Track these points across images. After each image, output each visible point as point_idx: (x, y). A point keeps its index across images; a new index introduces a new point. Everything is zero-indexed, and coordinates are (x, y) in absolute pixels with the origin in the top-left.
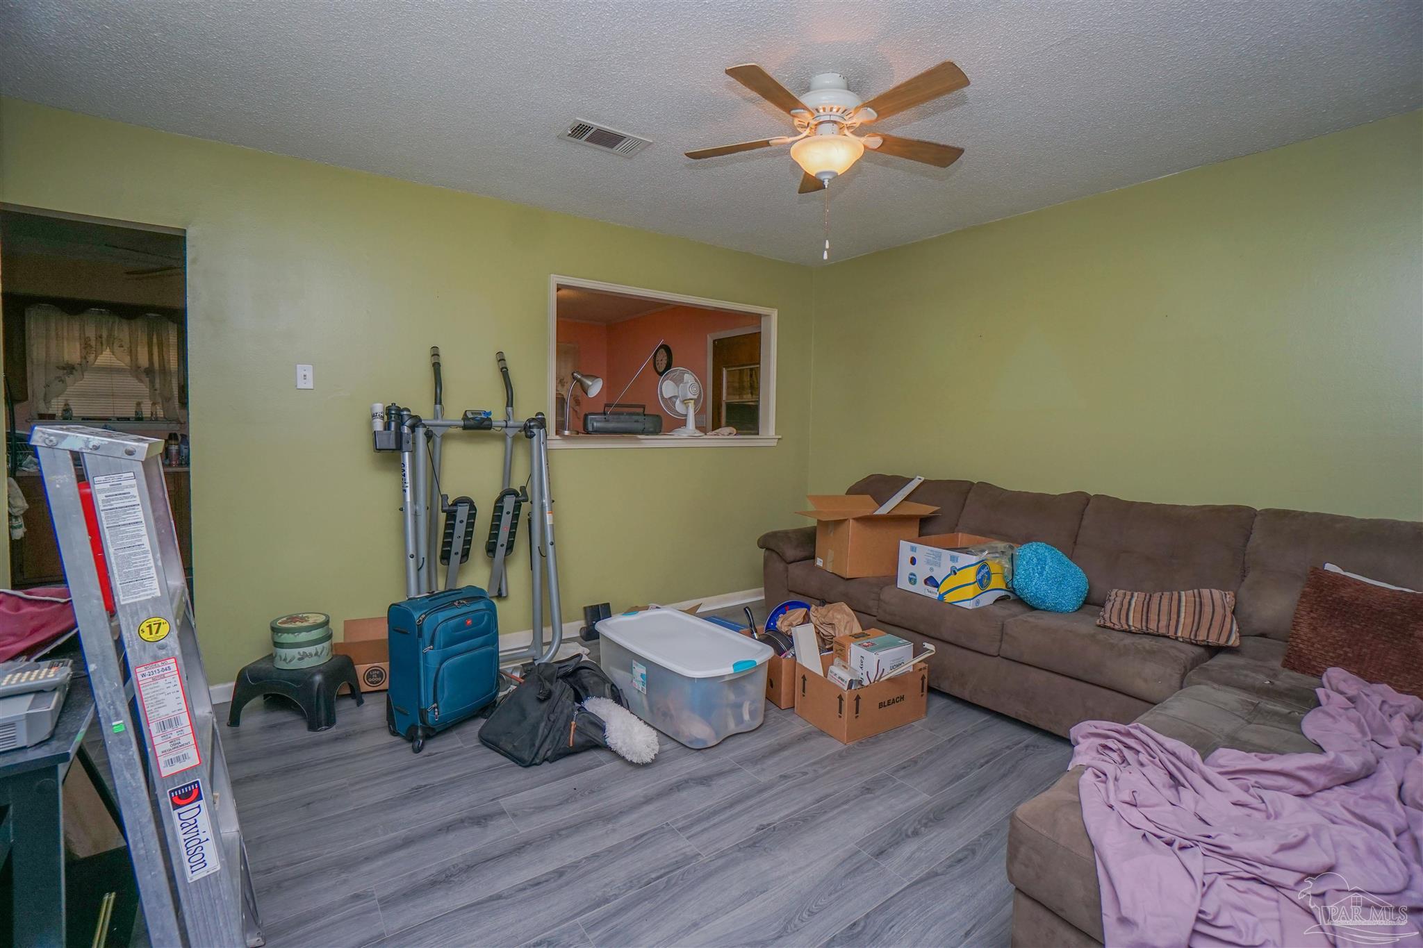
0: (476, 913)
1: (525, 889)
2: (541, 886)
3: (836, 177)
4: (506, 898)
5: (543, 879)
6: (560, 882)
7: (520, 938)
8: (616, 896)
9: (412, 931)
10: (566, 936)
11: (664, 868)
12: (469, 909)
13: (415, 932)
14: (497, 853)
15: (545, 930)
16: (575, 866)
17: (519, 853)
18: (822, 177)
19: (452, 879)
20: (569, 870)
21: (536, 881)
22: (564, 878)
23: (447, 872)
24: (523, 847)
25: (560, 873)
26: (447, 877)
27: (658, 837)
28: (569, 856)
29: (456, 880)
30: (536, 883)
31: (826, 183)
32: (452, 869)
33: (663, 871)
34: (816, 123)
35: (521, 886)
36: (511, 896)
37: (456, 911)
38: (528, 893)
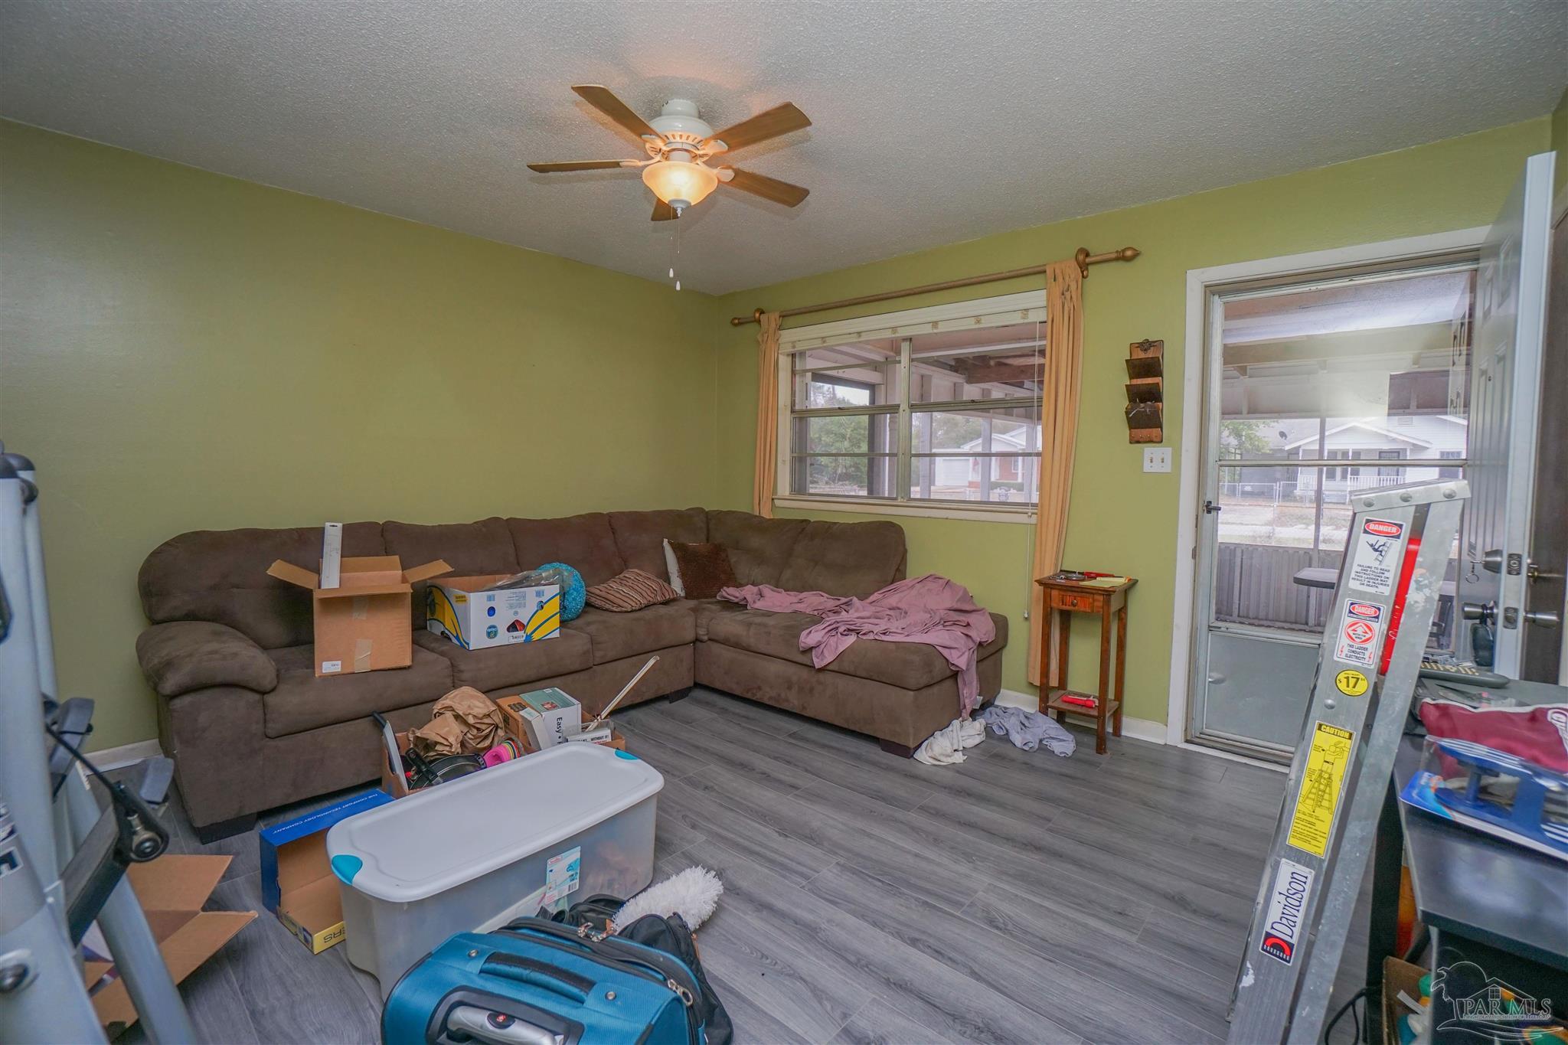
0: (1002, 982)
1: (950, 959)
2: (938, 949)
3: (688, 207)
4: (971, 968)
5: (929, 951)
6: (924, 937)
7: (1001, 941)
8: (916, 899)
9: (1060, 1022)
10: (978, 915)
11: (867, 881)
12: (1004, 989)
13: (1058, 1018)
14: (919, 1003)
15: (982, 929)
16: (898, 935)
17: (906, 984)
18: (676, 205)
19: (981, 1025)
20: (906, 937)
21: (936, 955)
22: (917, 935)
23: (976, 1035)
24: (895, 984)
25: (914, 942)
26: (982, 1032)
27: (824, 890)
28: (887, 942)
29: (979, 1021)
30: (938, 954)
31: (679, 212)
32: (968, 1032)
33: (870, 880)
34: (668, 149)
35: (949, 963)
36: (965, 966)
37: (1013, 999)
38: (953, 955)
